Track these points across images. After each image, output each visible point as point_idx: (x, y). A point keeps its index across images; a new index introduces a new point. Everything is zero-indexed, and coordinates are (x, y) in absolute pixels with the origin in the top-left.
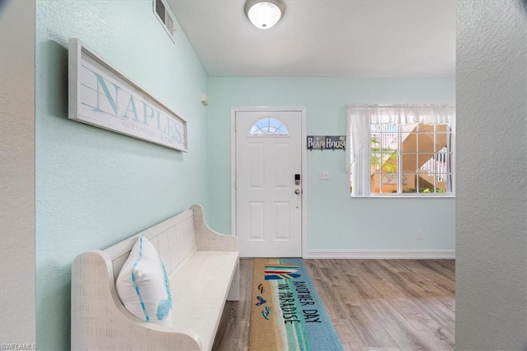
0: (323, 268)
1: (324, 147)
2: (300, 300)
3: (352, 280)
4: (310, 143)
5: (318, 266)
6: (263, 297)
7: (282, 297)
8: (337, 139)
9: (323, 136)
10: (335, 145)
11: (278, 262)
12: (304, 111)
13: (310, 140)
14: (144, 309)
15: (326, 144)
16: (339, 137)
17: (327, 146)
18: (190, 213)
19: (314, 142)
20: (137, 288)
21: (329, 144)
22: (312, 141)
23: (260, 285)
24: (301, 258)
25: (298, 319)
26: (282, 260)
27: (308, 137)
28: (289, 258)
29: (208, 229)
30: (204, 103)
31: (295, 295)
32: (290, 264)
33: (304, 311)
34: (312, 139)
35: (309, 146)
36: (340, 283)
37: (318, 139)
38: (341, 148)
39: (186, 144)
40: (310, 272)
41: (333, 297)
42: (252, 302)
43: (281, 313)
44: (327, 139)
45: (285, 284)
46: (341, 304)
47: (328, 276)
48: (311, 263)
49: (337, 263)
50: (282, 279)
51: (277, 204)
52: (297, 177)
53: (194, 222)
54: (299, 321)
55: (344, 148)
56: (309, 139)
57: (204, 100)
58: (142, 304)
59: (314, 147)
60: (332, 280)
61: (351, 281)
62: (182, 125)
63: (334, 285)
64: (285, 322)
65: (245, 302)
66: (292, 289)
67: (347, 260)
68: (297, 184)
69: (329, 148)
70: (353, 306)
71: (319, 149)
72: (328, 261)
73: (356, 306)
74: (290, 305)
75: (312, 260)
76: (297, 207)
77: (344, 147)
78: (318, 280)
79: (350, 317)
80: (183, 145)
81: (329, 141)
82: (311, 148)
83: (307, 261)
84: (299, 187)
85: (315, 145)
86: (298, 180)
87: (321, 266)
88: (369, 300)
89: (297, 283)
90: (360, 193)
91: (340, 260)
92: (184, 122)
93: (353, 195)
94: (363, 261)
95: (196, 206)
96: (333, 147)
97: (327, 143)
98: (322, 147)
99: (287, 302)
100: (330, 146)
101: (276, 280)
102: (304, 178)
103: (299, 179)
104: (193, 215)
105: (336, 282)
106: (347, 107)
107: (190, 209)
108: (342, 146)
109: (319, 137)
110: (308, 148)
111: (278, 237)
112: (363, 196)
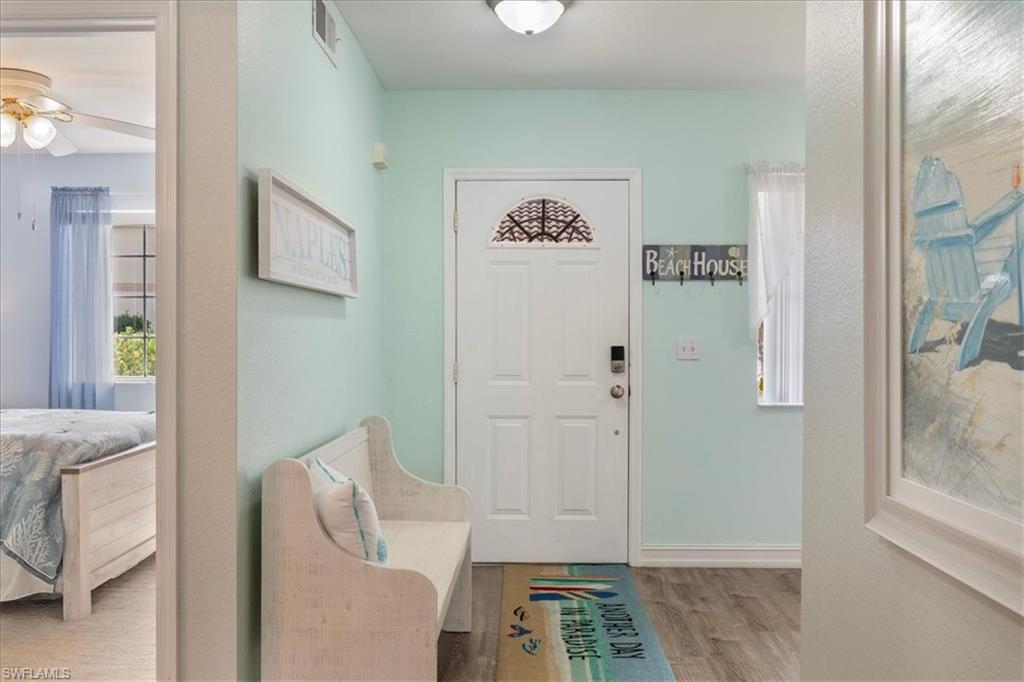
0: (678, 585)
1: (687, 274)
2: (608, 630)
3: (738, 603)
4: (652, 265)
5: (666, 581)
6: (524, 625)
7: (566, 626)
8: (721, 252)
9: (685, 246)
10: (718, 268)
11: (565, 571)
12: (636, 181)
13: (652, 255)
14: (363, 539)
15: (692, 266)
16: (729, 247)
17: (696, 273)
18: (362, 433)
19: (661, 261)
20: (355, 510)
21: (700, 267)
22: (657, 260)
23: (520, 608)
24: (627, 565)
25: (598, 654)
26: (575, 568)
27: (646, 248)
28: (593, 564)
29: (401, 471)
30: (379, 166)
31: (598, 623)
32: (593, 575)
33: (612, 645)
34: (655, 254)
35: (649, 272)
36: (710, 608)
37: (672, 253)
38: (733, 278)
39: (353, 281)
40: (643, 590)
41: (685, 628)
42: (499, 634)
43: (564, 647)
44: (696, 254)
45: (577, 607)
46: (699, 638)
47: (685, 597)
48: (650, 575)
49: (717, 575)
50: (570, 599)
51: (566, 423)
52: (617, 353)
53: (371, 454)
54: (599, 657)
55: (739, 277)
56: (648, 252)
57: (380, 160)
58: (361, 532)
59: (661, 274)
60: (692, 604)
61: (739, 606)
62: (345, 238)
63: (695, 611)
64: (570, 658)
65: (484, 634)
66: (593, 614)
67: (745, 571)
68: (617, 370)
69: (700, 277)
70: (725, 641)
71: (674, 279)
72: (695, 572)
73: (730, 642)
74: (583, 636)
75: (654, 569)
76: (617, 433)
77: (739, 273)
78: (658, 603)
79: (711, 654)
80: (349, 283)
81: (700, 259)
82: (652, 277)
83: (639, 571)
84: (620, 380)
85: (663, 270)
86: (621, 362)
87: (673, 580)
88: (764, 634)
89: (605, 605)
90: (783, 396)
91: (727, 569)
92: (350, 232)
93: (765, 400)
94: (784, 572)
95: (374, 420)
96: (711, 273)
97: (696, 263)
98: (682, 273)
99: (579, 633)
100: (703, 273)
101: (557, 602)
102: (635, 356)
103: (622, 358)
104: (368, 440)
105: (700, 607)
106: (747, 170)
107: (362, 424)
108: (734, 271)
109: (676, 247)
110: (645, 277)
111: (566, 511)
112: (791, 403)
